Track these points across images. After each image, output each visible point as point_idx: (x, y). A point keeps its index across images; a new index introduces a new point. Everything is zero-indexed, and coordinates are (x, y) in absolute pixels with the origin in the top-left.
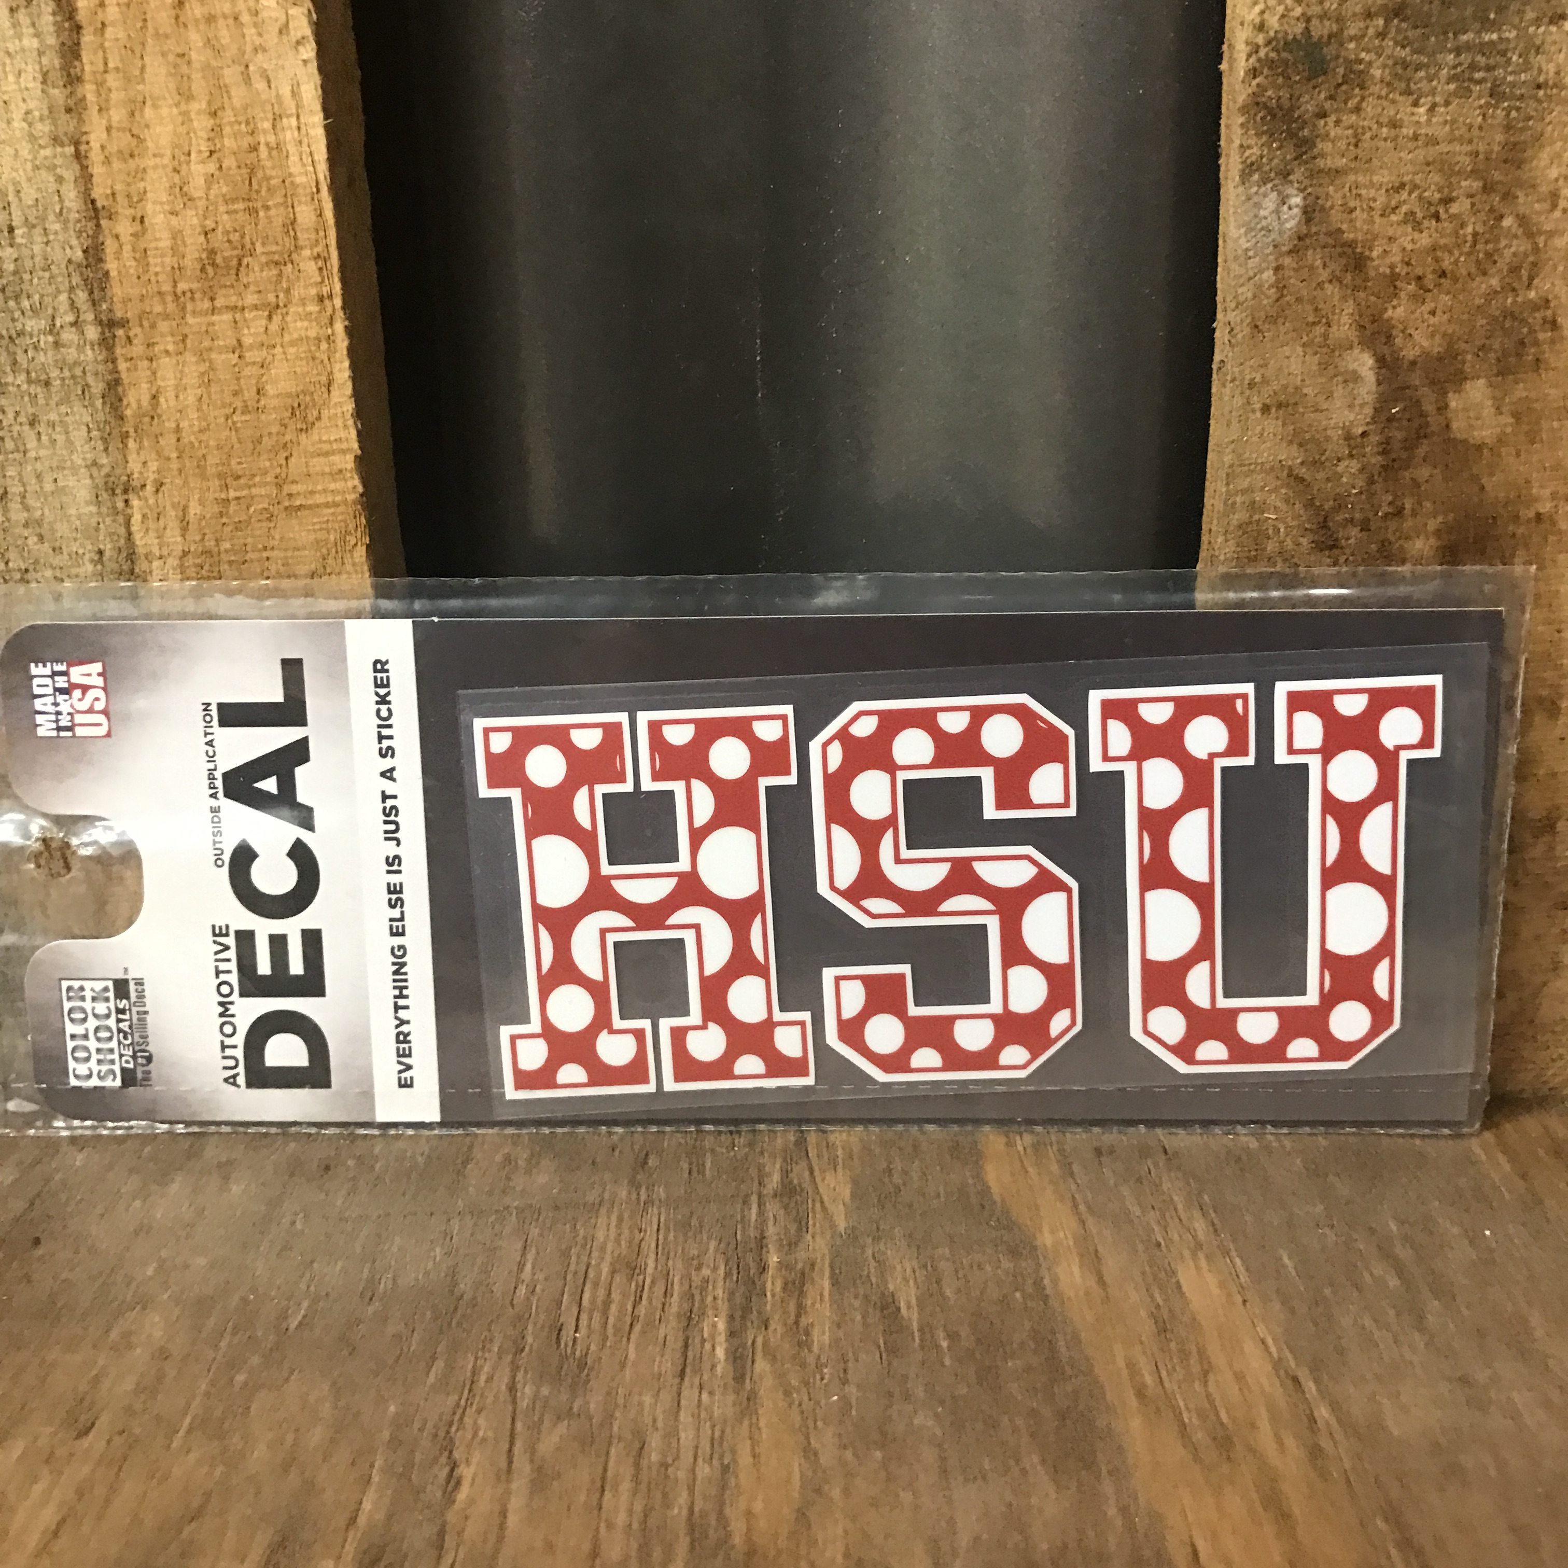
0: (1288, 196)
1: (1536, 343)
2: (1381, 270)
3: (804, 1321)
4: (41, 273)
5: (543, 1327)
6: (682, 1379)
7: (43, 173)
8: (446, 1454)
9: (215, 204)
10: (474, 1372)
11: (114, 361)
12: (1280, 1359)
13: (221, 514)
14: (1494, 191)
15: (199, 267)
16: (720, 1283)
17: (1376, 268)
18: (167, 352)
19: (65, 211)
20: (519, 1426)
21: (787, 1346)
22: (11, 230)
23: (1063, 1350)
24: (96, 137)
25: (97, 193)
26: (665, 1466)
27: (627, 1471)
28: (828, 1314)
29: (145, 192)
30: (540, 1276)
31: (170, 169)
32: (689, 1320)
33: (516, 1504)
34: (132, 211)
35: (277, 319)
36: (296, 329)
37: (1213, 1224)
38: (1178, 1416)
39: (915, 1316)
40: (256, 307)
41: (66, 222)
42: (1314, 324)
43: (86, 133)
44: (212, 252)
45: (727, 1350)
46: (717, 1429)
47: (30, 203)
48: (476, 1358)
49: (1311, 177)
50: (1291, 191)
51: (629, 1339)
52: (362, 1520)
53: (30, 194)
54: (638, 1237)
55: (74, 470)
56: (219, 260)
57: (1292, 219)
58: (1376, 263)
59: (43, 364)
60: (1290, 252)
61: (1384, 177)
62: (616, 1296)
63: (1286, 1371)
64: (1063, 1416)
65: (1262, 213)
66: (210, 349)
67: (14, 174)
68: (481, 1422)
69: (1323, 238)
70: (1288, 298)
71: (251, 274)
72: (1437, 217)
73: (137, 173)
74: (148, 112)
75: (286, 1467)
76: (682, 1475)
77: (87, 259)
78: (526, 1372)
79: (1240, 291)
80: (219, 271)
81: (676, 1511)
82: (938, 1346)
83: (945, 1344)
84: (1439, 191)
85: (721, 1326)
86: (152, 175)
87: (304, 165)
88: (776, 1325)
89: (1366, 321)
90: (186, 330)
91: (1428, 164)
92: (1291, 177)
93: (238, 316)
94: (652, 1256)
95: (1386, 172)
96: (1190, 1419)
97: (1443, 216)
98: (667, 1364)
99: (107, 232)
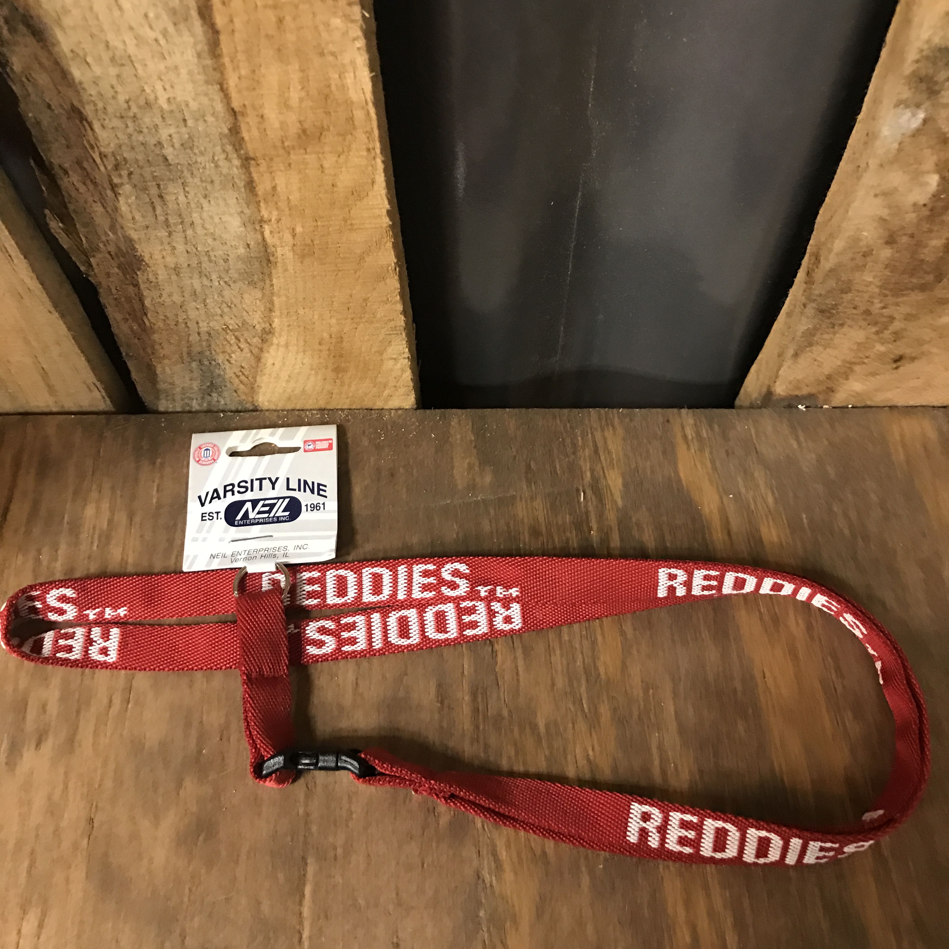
0: (917, 114)
4: (204, 138)
7: (202, 97)
9: (305, 110)
11: (250, 173)
13: (314, 231)
15: (297, 136)
18: (280, 170)
19: (216, 113)
22: (185, 120)
24: (232, 82)
25: (236, 104)
27: (557, 646)
29: (263, 104)
31: (277, 95)
34: (256, 113)
35: (343, 157)
36: (354, 161)
37: (776, 499)
40: (331, 152)
41: (217, 117)
42: (912, 164)
43: (226, 79)
44: (304, 131)
47: (195, 109)
49: (933, 106)
50: (920, 112)
52: (466, 673)
53: (194, 105)
54: (536, 514)
55: (231, 215)
56: (308, 132)
57: (916, 123)
59: (209, 175)
60: (910, 136)
65: (901, 121)
66: (305, 169)
67: (184, 98)
69: (930, 131)
70: (902, 154)
71: (327, 139)
73: (258, 96)
74: (263, 70)
77: (231, 132)
80: (309, 138)
81: (578, 664)
86: (267, 97)
87: (358, 93)
89: (941, 163)
90: (291, 161)
92: (922, 106)
93: (320, 156)
94: (544, 523)
99: (242, 121)
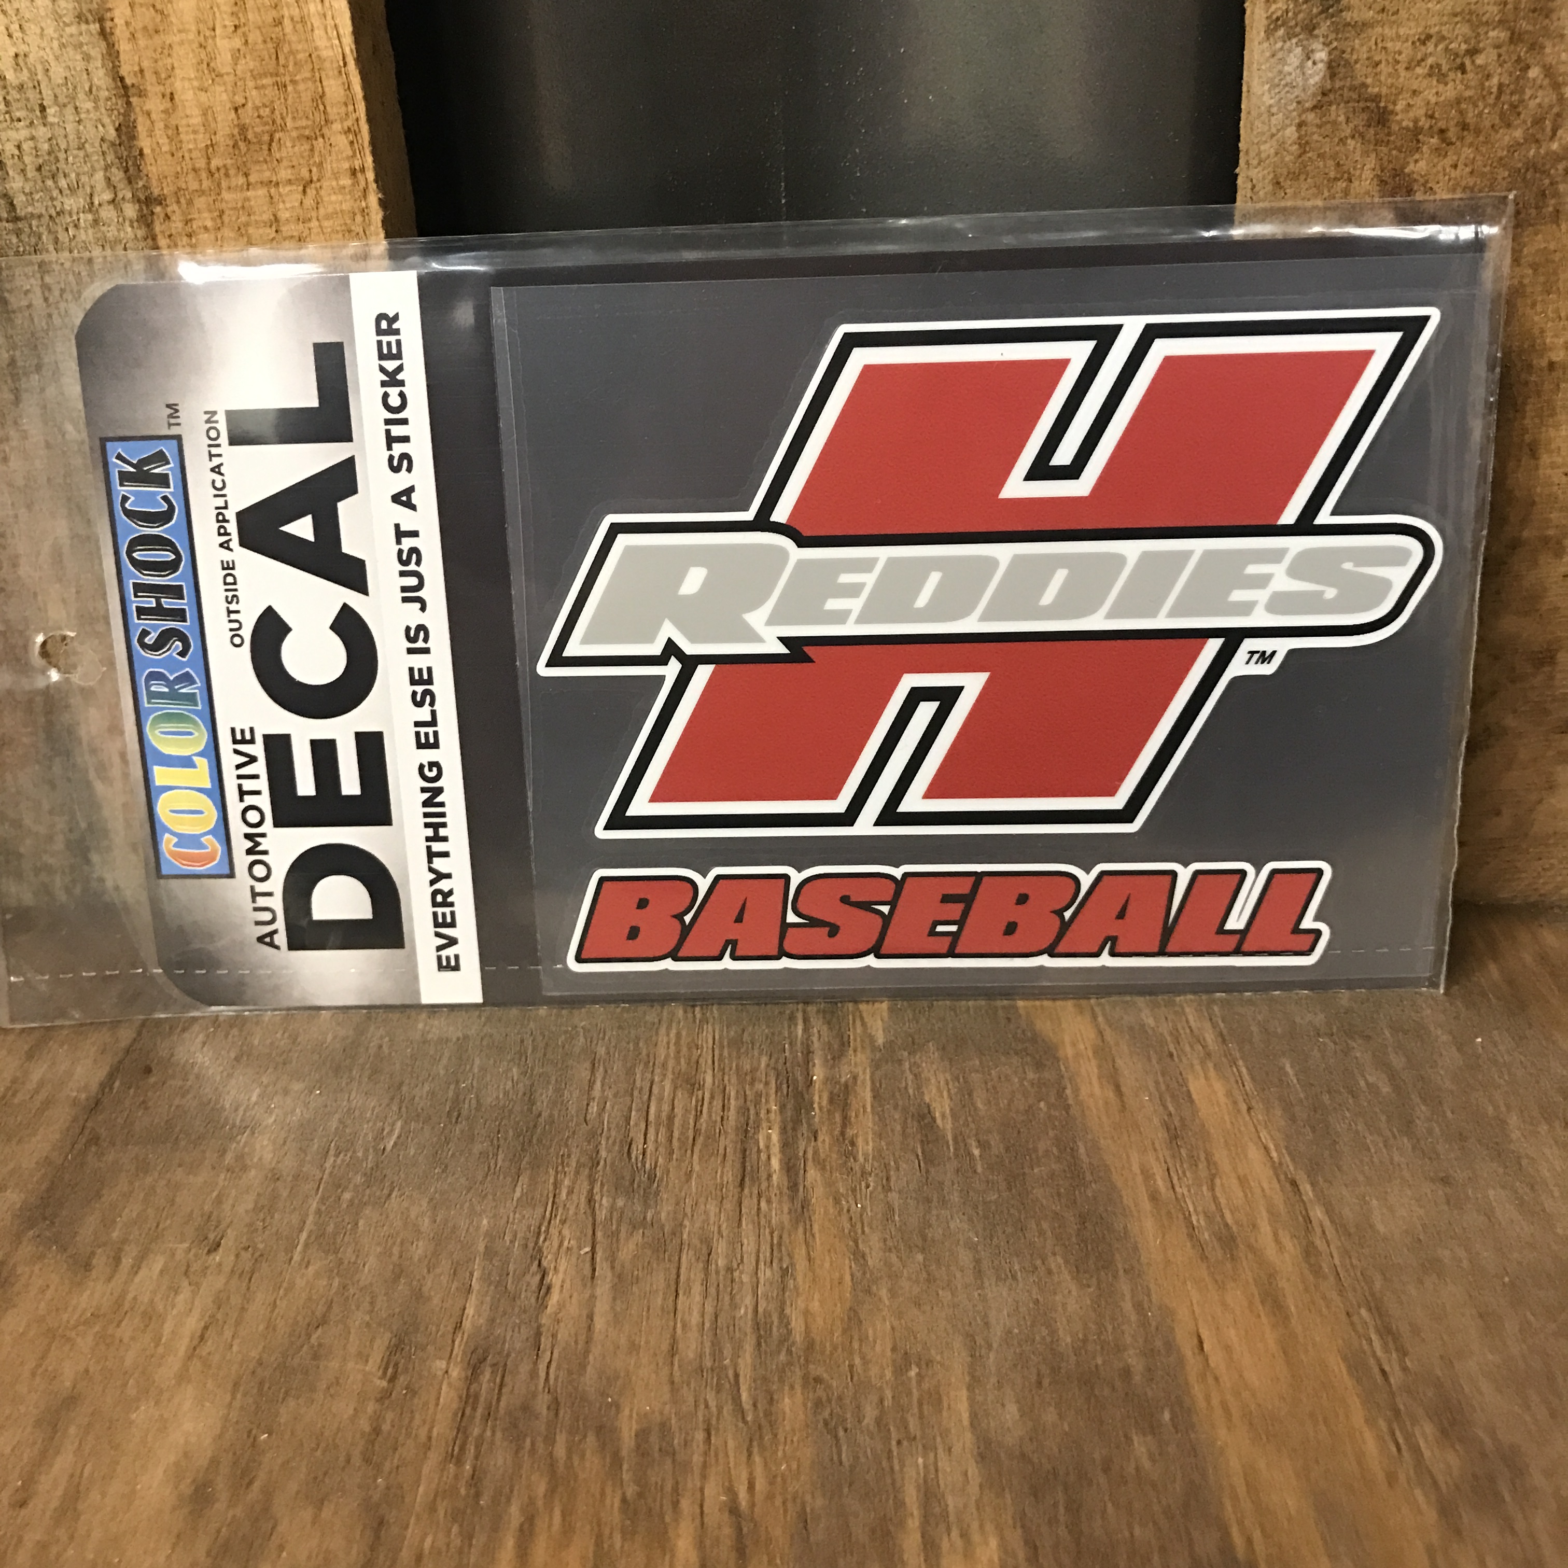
0: (1312, 51)
1: (1556, 194)
2: (1404, 124)
3: (850, 1132)
4: (75, 152)
5: (614, 1142)
6: (742, 1190)
7: (70, 49)
8: (536, 1262)
9: (244, 79)
10: (556, 1185)
11: (154, 238)
12: (1281, 1164)
14: (1522, 41)
15: (231, 143)
16: (773, 1097)
17: (1399, 122)
18: (206, 228)
19: (94, 89)
20: (599, 1234)
21: (834, 1156)
22: (43, 109)
23: (1084, 1157)
24: (120, 13)
25: (127, 70)
26: (730, 1270)
27: (697, 1276)
28: (870, 1125)
29: (173, 68)
30: (609, 1094)
31: (195, 45)
32: (746, 1132)
33: (602, 1307)
34: (161, 88)
35: (311, 192)
36: (331, 203)
37: (1221, 1034)
38: (1187, 1219)
39: (949, 1126)
40: (290, 182)
41: (96, 100)
42: (1336, 179)
43: (110, 10)
44: (243, 129)
45: (781, 1160)
46: (776, 1234)
47: (60, 81)
48: (557, 1172)
49: (1337, 31)
50: (1316, 45)
51: (692, 1151)
52: (467, 1324)
53: (58, 72)
54: (696, 1053)
56: (250, 136)
57: (1316, 74)
58: (1398, 118)
59: (84, 242)
60: (1314, 107)
61: (1411, 30)
62: (678, 1111)
63: (1286, 1175)
64: (1083, 1219)
65: (1287, 69)
66: (247, 225)
67: (42, 53)
68: (566, 1232)
69: (1346, 93)
70: (1309, 155)
71: (283, 149)
72: (1462, 68)
73: (163, 48)
75: (397, 1277)
76: (745, 1278)
77: (119, 136)
78: (602, 1185)
79: (1263, 148)
80: (252, 147)
81: (742, 1311)
82: (970, 1154)
83: (976, 1152)
84: (1466, 42)
85: (775, 1138)
86: (179, 51)
87: (329, 39)
88: (824, 1136)
89: (1386, 176)
90: (224, 206)
91: (1455, 15)
92: (1316, 32)
93: (273, 190)
94: (710, 1072)
95: (1412, 24)
96: (1198, 1221)
97: (1469, 66)
98: (729, 1175)
99: (138, 109)
